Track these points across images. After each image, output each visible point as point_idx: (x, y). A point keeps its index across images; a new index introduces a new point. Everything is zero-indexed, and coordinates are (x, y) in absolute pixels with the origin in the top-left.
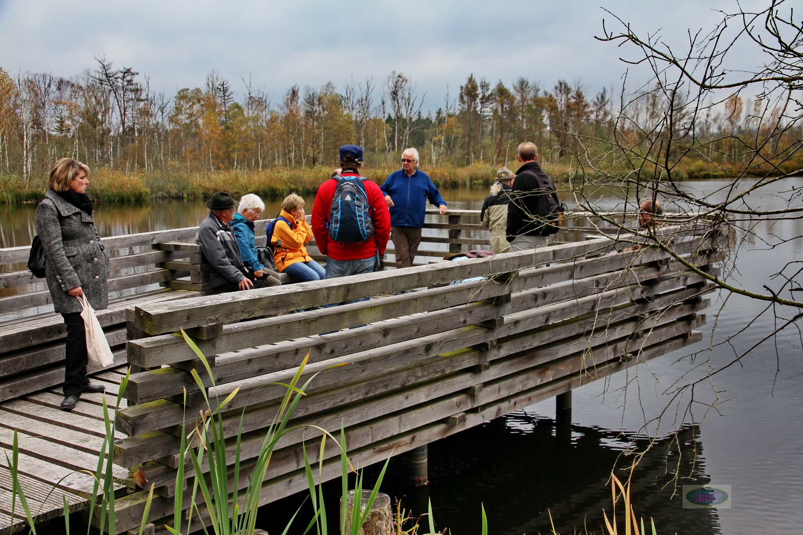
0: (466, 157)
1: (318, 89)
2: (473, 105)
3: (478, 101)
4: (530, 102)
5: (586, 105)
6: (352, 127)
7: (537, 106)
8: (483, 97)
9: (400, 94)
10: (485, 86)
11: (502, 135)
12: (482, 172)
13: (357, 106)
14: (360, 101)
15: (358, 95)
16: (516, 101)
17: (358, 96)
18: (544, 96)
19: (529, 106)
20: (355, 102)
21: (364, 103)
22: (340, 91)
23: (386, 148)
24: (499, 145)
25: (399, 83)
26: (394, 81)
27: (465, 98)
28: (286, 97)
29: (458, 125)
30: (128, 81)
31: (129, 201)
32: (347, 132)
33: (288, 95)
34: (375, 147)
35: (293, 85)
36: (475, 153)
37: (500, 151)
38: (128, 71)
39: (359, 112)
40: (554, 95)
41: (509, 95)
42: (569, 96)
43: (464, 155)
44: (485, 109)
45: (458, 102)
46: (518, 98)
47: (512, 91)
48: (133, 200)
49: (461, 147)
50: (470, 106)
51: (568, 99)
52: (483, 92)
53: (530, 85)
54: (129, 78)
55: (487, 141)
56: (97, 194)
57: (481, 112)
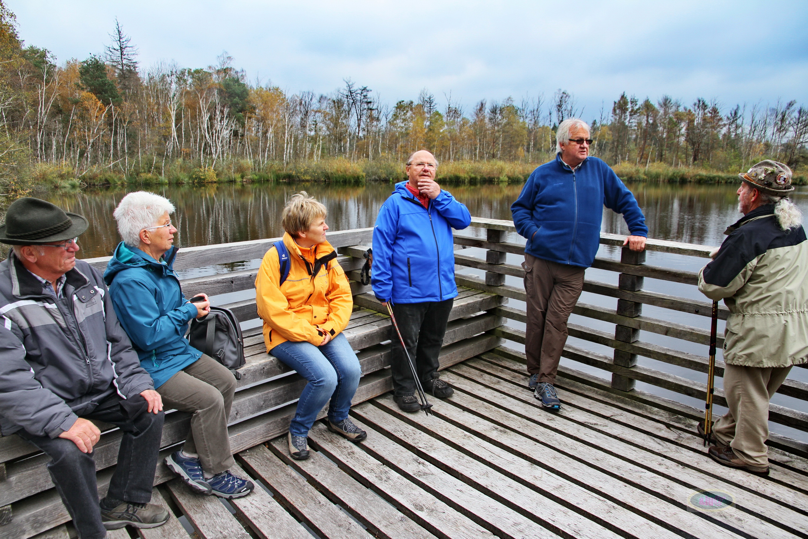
0: (614, 158)
1: (500, 102)
2: (623, 117)
3: (628, 113)
4: (671, 115)
5: (721, 119)
6: (525, 132)
7: (678, 118)
8: (632, 111)
9: (564, 107)
10: (634, 102)
11: (645, 142)
12: (627, 170)
13: (530, 116)
14: (532, 112)
15: (531, 106)
16: (660, 114)
17: (531, 108)
18: (684, 111)
19: (670, 119)
20: (528, 112)
21: (535, 113)
22: (517, 104)
23: (550, 149)
24: (643, 149)
25: (563, 98)
26: (560, 96)
27: (618, 111)
28: (476, 108)
29: (609, 132)
30: (364, 96)
31: (350, 182)
32: (521, 135)
33: (477, 106)
34: (541, 148)
35: (482, 99)
36: (622, 155)
37: (643, 154)
38: (365, 89)
39: (531, 120)
40: (692, 110)
41: (654, 110)
42: (706, 111)
43: (613, 156)
44: (633, 120)
45: (611, 114)
46: (662, 112)
47: (657, 106)
48: (353, 181)
49: (610, 150)
50: (620, 117)
51: (705, 114)
52: (632, 107)
53: (672, 102)
54: (365, 94)
55: (632, 146)
56: (328, 176)
57: (629, 122)
